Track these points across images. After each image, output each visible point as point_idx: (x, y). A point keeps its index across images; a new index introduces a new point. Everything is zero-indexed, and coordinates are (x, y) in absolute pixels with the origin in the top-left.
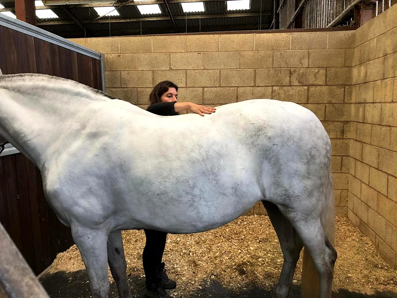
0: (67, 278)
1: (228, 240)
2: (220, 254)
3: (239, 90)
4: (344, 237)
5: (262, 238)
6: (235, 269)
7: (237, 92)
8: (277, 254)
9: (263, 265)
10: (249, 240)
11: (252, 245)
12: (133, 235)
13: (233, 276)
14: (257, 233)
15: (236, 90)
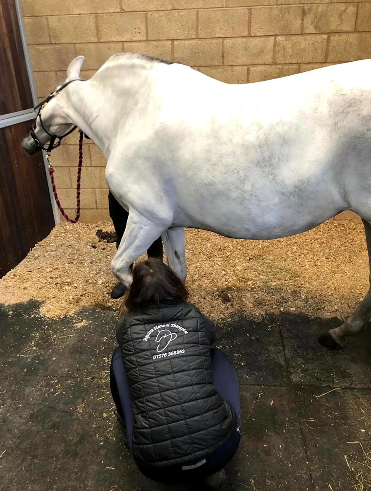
0: (7, 313)
1: (210, 258)
2: (199, 277)
3: (225, 43)
4: (359, 250)
5: (253, 254)
6: (217, 296)
7: (223, 46)
8: (272, 275)
9: (253, 290)
10: (236, 258)
11: (239, 263)
12: (87, 255)
13: (215, 305)
14: (247, 248)
15: (222, 43)
